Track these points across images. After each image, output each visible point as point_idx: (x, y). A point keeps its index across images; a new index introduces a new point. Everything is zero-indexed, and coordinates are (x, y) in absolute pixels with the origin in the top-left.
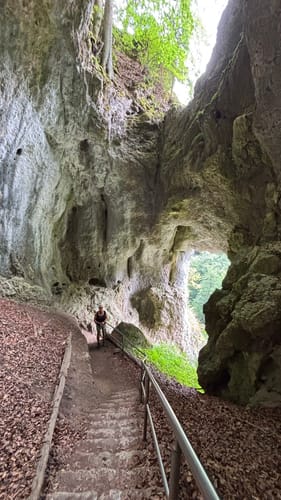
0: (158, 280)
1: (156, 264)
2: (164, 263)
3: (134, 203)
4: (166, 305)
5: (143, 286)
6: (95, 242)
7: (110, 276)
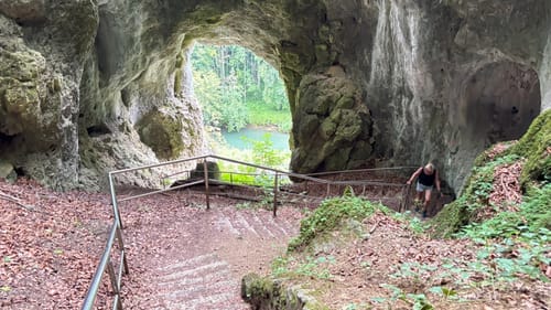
0: (162, 97)
1: (160, 78)
2: (170, 73)
3: (147, 13)
4: (185, 124)
5: (145, 111)
6: (92, 79)
7: (109, 115)
